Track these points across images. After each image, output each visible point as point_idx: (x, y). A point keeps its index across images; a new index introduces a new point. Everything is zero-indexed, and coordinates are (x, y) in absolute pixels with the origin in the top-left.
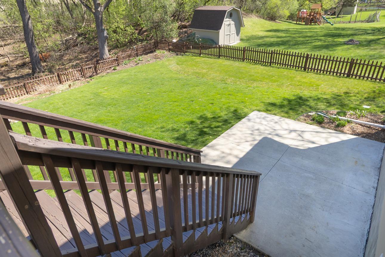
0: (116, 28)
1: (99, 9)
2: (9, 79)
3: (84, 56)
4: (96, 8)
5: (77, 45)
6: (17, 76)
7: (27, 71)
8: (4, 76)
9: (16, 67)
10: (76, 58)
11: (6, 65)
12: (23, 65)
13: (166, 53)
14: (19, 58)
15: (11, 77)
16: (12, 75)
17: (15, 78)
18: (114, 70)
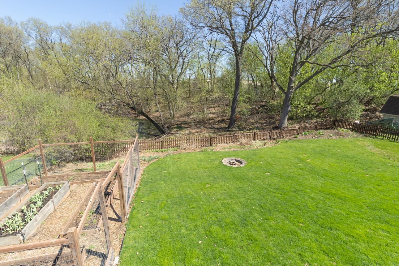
0: (298, 105)
1: (291, 91)
2: (214, 128)
3: (263, 122)
4: (289, 89)
5: (258, 113)
6: (218, 127)
7: (224, 125)
8: (211, 126)
9: (218, 122)
10: (257, 122)
11: (213, 119)
12: (223, 121)
13: (350, 132)
14: (220, 116)
15: (215, 127)
16: (216, 126)
17: (217, 129)
18: (295, 137)
